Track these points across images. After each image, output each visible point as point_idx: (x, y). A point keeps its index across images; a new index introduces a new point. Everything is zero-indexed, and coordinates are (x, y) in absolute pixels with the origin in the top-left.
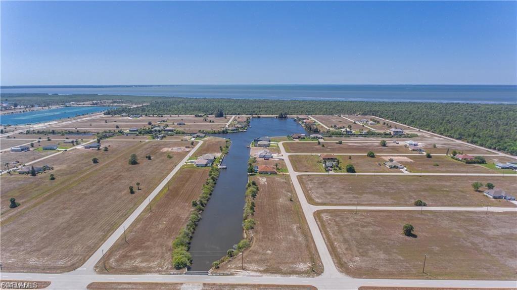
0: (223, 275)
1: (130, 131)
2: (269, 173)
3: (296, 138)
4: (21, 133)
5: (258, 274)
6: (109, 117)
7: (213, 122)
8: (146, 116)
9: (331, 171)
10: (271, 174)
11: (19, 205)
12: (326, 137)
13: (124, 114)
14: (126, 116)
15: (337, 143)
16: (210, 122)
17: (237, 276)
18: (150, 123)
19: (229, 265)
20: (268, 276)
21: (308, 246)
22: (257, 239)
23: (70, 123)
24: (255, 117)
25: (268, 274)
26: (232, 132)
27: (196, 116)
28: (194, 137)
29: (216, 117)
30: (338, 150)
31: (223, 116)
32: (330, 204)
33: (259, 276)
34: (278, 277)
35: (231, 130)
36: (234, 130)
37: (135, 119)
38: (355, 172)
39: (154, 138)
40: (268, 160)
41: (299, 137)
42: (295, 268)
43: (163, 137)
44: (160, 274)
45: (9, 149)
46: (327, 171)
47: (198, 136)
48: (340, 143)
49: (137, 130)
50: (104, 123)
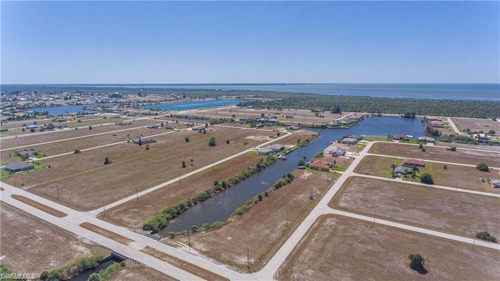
0: (170, 245)
1: (240, 120)
2: (320, 169)
3: (397, 139)
4: (167, 116)
5: (197, 253)
6: (239, 108)
7: (323, 117)
8: (268, 108)
9: (400, 177)
10: (322, 170)
11: (111, 163)
12: (442, 141)
13: (250, 106)
14: (251, 108)
15: (448, 149)
16: (320, 117)
17: (178, 249)
18: (263, 115)
19: (183, 239)
20: (202, 257)
21: (273, 245)
22: (233, 224)
23: (205, 111)
24: (375, 115)
25: (204, 256)
26: (332, 127)
27: (312, 111)
28: (286, 129)
29: (332, 113)
30: (440, 158)
31: (339, 113)
32: (353, 211)
33: (195, 255)
34: (210, 262)
35: (332, 126)
36: (335, 126)
37: (257, 110)
38: (432, 183)
39: (252, 127)
40: (337, 157)
41: (401, 139)
42: (234, 259)
43: (260, 127)
44: (129, 230)
45: (146, 127)
46: (394, 177)
47: (291, 129)
48: (454, 150)
49: (245, 120)
50: (229, 113)
